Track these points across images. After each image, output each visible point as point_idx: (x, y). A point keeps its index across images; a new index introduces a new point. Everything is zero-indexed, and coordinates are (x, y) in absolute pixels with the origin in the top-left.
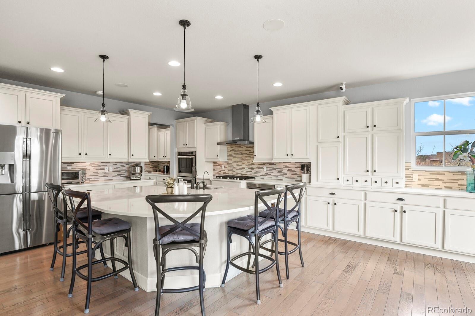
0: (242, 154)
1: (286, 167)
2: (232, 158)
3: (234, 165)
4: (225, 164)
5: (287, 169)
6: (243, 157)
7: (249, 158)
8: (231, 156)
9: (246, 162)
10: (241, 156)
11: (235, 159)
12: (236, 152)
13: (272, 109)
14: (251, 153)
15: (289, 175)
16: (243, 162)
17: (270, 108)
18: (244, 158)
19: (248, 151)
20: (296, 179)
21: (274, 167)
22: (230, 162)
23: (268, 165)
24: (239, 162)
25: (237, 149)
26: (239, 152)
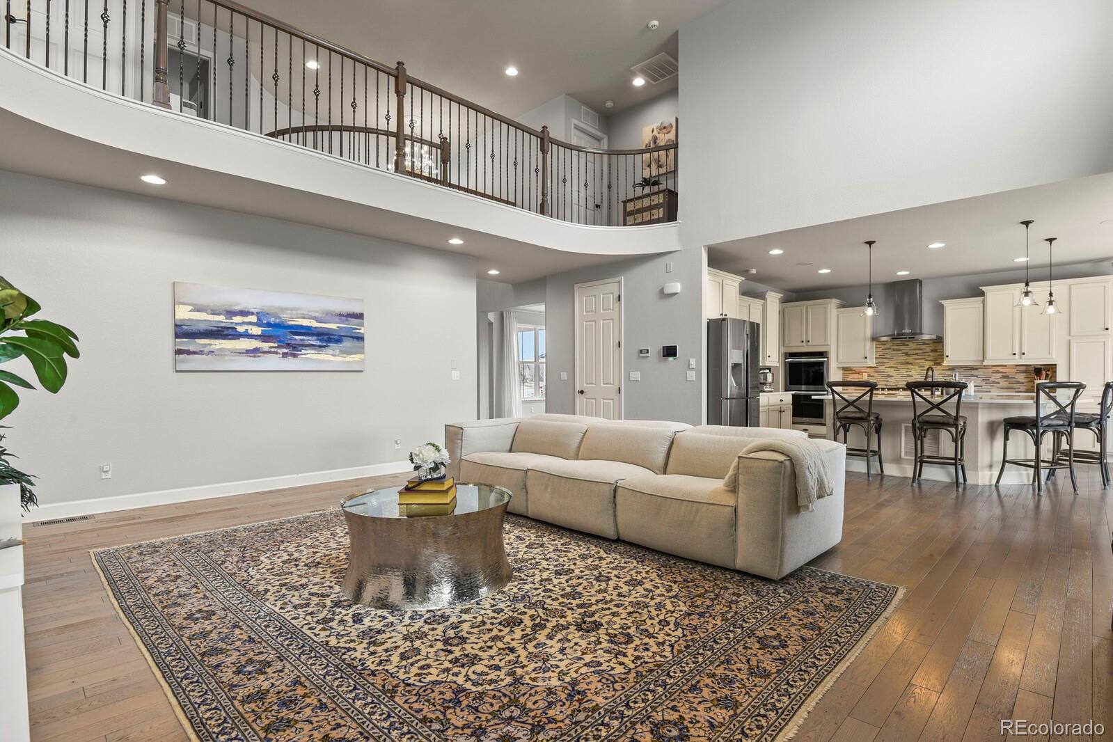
0: (907, 354)
1: (998, 372)
2: (885, 360)
3: (891, 372)
4: (868, 370)
5: (1000, 375)
6: (910, 359)
7: (923, 361)
8: (883, 358)
9: (917, 367)
10: (906, 357)
11: (891, 363)
12: (895, 352)
13: (984, 288)
14: (927, 352)
15: (1003, 383)
16: (910, 366)
17: (981, 288)
18: (910, 361)
19: (921, 349)
20: (1017, 390)
21: (974, 372)
22: (880, 368)
23: (962, 370)
24: (899, 366)
25: (895, 348)
26: (900, 352)
